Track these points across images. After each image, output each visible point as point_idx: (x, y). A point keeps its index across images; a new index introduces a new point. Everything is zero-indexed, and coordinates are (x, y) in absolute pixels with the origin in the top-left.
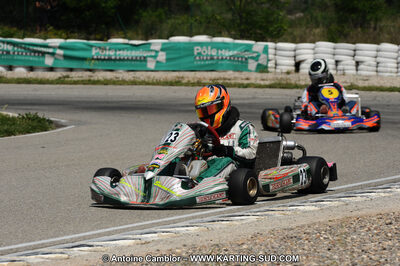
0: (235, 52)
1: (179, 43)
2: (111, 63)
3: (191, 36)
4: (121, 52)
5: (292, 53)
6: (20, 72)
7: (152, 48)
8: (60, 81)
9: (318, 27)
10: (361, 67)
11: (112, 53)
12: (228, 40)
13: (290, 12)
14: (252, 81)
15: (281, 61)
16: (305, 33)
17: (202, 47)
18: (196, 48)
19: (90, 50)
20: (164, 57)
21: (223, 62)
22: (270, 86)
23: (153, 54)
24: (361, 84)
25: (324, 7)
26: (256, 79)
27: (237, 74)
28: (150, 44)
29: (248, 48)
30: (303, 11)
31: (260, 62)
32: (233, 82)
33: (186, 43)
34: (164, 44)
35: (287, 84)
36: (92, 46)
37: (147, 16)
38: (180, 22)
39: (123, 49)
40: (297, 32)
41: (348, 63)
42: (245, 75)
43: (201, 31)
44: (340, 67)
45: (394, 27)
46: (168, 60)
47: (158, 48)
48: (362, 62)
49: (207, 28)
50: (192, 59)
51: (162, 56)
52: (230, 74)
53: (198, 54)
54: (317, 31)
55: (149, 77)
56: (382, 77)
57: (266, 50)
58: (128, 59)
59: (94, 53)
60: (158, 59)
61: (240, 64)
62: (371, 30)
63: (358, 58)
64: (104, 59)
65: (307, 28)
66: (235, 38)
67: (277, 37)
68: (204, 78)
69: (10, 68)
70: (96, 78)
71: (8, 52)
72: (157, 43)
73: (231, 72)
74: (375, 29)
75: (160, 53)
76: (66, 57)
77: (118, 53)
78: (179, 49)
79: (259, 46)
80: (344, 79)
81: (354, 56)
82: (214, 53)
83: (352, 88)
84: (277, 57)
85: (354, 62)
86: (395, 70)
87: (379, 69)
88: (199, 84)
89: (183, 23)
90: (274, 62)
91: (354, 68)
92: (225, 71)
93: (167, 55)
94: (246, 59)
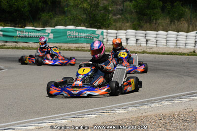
0: (87, 34)
1: (60, 29)
2: (26, 39)
3: (66, 26)
4: (31, 33)
5: (115, 35)
7: (46, 31)
8: (1, 47)
9: (128, 22)
10: (148, 42)
11: (26, 34)
12: (84, 28)
13: (114, 15)
15: (110, 39)
16: (122, 26)
17: (72, 32)
18: (68, 32)
19: (16, 32)
20: (52, 36)
21: (81, 39)
23: (47, 34)
24: (148, 51)
25: (131, 13)
27: (88, 45)
28: (45, 30)
29: (94, 33)
30: (120, 15)
31: (99, 39)
32: (86, 49)
33: (63, 30)
34: (52, 30)
36: (17, 30)
37: (44, 16)
38: (60, 19)
39: (32, 32)
40: (118, 25)
41: (142, 40)
43: (71, 23)
44: (138, 42)
45: (165, 23)
46: (54, 37)
47: (49, 32)
48: (149, 40)
49: (74, 22)
50: (66, 37)
51: (51, 36)
53: (70, 35)
54: (128, 24)
56: (159, 47)
57: (102, 33)
58: (34, 37)
59: (18, 33)
60: (49, 37)
61: (89, 40)
62: (154, 24)
63: (147, 38)
64: (23, 37)
65: (123, 23)
66: (87, 28)
67: (108, 27)
68: (72, 47)
70: (18, 46)
72: (49, 29)
73: (85, 44)
74: (156, 24)
75: (51, 34)
76: (4, 35)
77: (30, 34)
78: (60, 32)
79: (99, 31)
80: (140, 48)
81: (145, 37)
82: (77, 35)
83: (144, 52)
84: (108, 37)
85: (145, 40)
86: (165, 44)
87: (158, 43)
88: (69, 49)
89: (62, 20)
90: (106, 39)
91: (145, 43)
92: (82, 43)
93: (54, 35)
94: (93, 38)
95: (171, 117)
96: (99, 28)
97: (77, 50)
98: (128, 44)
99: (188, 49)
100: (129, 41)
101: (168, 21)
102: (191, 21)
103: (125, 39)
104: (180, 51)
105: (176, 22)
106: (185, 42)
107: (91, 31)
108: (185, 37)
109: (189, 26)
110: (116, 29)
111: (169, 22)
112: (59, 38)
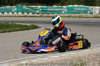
0: (84, 9)
1: (70, 7)
2: (53, 12)
3: (73, 5)
5: (99, 9)
6: (31, 14)
7: (64, 8)
8: (41, 17)
11: (53, 10)
12: (83, 6)
14: (89, 16)
15: (96, 11)
18: (74, 8)
19: (48, 9)
21: (81, 12)
22: (93, 17)
23: (64, 10)
26: (90, 16)
27: (85, 15)
28: (63, 7)
29: (88, 8)
31: (91, 11)
32: (84, 16)
33: (72, 7)
34: (66, 7)
35: (98, 17)
36: (48, 8)
38: (70, 1)
39: (56, 8)
42: (87, 15)
46: (67, 11)
47: (65, 8)
49: (77, 3)
50: (73, 11)
51: (66, 10)
52: (83, 15)
53: (75, 9)
55: (63, 15)
57: (92, 8)
58: (57, 11)
59: (49, 9)
60: (65, 11)
61: (86, 12)
64: (51, 11)
66: (84, 6)
67: (95, 5)
68: (77, 16)
69: (28, 13)
70: (49, 16)
71: (28, 10)
72: (65, 7)
73: (83, 14)
75: (66, 9)
76: (42, 11)
77: (55, 9)
78: (70, 8)
79: (90, 7)
82: (79, 9)
88: (75, 17)
90: (94, 11)
92: (82, 14)
93: (67, 10)
94: (87, 11)
96: (90, 6)
97: (79, 17)
107: (86, 7)
110: (99, 6)
112: (70, 11)
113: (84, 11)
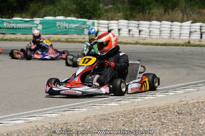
0: (78, 25)
1: (49, 20)
2: (14, 30)
3: (55, 17)
4: (19, 25)
5: (107, 26)
7: (35, 22)
9: (120, 12)
10: (142, 33)
11: (14, 25)
12: (74, 19)
13: (106, 5)
14: (86, 40)
15: (101, 30)
16: (113, 16)
17: (62, 23)
18: (57, 23)
19: (3, 23)
21: (71, 30)
23: (36, 26)
24: (141, 42)
25: (123, 3)
27: (79, 36)
28: (34, 20)
29: (84, 23)
30: (112, 5)
32: (76, 40)
33: (52, 20)
34: (41, 20)
36: (4, 21)
37: (33, 6)
38: (49, 9)
39: (20, 23)
40: (110, 15)
41: (135, 31)
42: (82, 36)
43: (60, 14)
44: (131, 33)
45: (159, 13)
46: (43, 29)
47: (38, 22)
48: (142, 30)
49: (63, 12)
50: (56, 28)
51: (40, 27)
52: (75, 36)
53: (59, 26)
54: (120, 14)
56: (152, 38)
57: (93, 24)
58: (22, 28)
59: (5, 25)
60: (38, 28)
61: (80, 31)
62: (147, 14)
63: (140, 28)
64: (10, 28)
65: (115, 13)
66: (78, 18)
67: (99, 17)
68: (62, 38)
70: (6, 38)
72: (37, 20)
73: (76, 35)
74: (149, 13)
75: (39, 25)
77: (17, 25)
78: (49, 23)
79: (90, 22)
80: (132, 39)
81: (138, 27)
82: (67, 25)
83: (137, 43)
84: (99, 28)
85: (138, 31)
86: (159, 35)
87: (151, 34)
88: (59, 41)
89: (51, 10)
91: (138, 33)
92: (73, 34)
93: (43, 26)
94: (83, 29)
95: (165, 110)
96: (90, 18)
97: (67, 41)
98: (121, 35)
99: (182, 40)
100: (121, 32)
101: (162, 10)
102: (185, 11)
103: (117, 30)
104: (174, 42)
105: (170, 11)
106: (179, 32)
107: (81, 21)
108: (179, 27)
109: (183, 16)
110: (108, 20)
111: (163, 12)
112: (48, 30)
113: (77, 29)
